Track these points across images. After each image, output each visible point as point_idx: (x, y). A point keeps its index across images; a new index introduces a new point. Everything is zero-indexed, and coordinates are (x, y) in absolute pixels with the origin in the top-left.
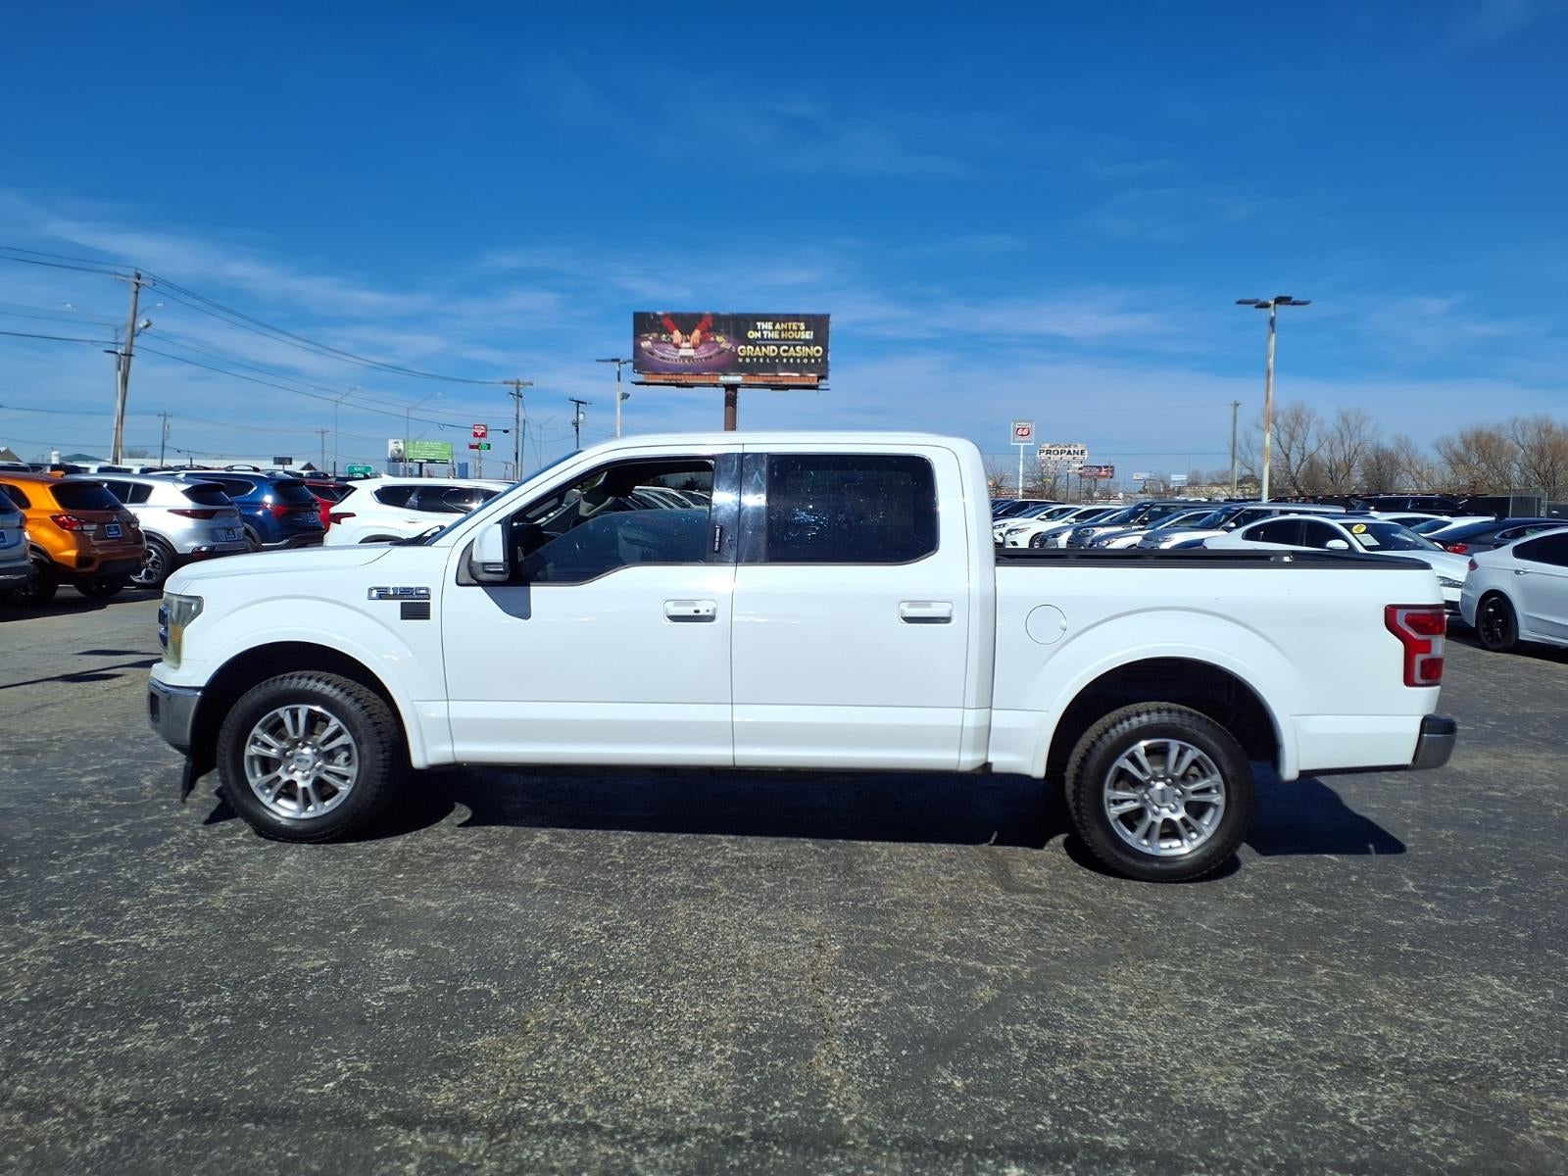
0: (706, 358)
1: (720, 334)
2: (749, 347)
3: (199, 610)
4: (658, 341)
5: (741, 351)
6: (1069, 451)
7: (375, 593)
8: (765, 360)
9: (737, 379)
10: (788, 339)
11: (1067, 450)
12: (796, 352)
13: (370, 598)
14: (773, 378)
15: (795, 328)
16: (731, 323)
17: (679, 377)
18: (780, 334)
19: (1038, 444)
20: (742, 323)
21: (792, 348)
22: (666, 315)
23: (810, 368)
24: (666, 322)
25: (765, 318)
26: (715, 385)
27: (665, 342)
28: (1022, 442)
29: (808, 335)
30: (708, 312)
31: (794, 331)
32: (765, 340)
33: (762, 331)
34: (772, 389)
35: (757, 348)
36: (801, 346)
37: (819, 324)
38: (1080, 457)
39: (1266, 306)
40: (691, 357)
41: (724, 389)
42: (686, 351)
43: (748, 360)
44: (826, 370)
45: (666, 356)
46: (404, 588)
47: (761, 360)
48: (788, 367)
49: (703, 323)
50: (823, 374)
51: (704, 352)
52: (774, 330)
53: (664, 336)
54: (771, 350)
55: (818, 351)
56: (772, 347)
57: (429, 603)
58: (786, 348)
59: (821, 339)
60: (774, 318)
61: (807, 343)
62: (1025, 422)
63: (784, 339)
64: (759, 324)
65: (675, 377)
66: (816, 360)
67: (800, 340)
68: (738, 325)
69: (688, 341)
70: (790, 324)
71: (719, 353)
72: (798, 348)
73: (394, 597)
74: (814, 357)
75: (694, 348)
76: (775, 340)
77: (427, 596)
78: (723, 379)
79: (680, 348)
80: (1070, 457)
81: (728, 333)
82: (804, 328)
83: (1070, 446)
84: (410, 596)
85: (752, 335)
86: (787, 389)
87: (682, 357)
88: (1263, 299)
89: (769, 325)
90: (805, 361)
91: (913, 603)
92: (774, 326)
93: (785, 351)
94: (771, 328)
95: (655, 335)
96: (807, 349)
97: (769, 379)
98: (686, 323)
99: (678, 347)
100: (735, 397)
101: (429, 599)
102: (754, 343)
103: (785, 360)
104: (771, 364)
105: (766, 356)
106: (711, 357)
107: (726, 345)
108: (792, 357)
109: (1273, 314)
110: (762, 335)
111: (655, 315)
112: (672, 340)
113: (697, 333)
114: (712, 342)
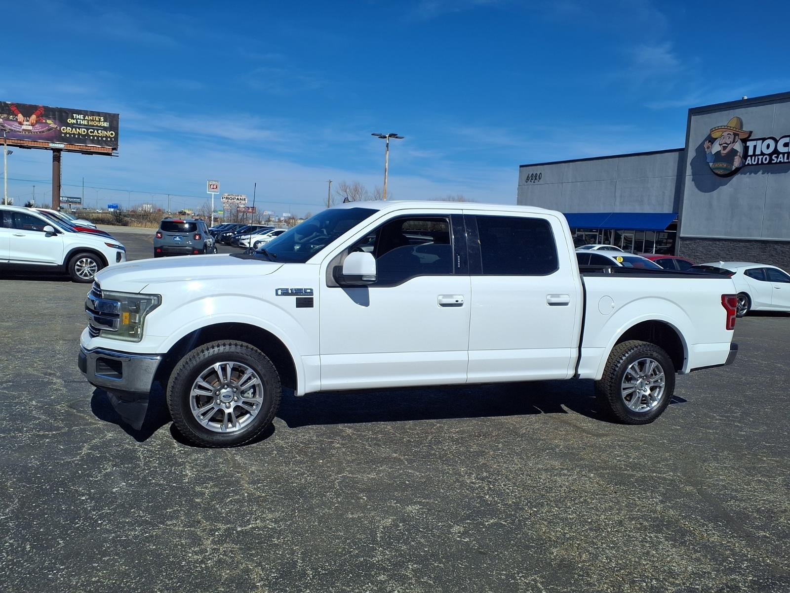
0: (40, 132)
1: (49, 119)
2: (68, 128)
3: (159, 303)
4: (7, 119)
5: (63, 129)
6: (238, 199)
7: (280, 292)
8: (79, 136)
9: (61, 146)
10: (93, 126)
11: (237, 198)
12: (98, 133)
13: (277, 294)
14: (84, 147)
15: (97, 119)
16: (57, 113)
17: (22, 142)
18: (88, 122)
19: (222, 194)
20: (64, 114)
21: (96, 131)
22: (12, 104)
23: (106, 143)
24: (13, 109)
25: (79, 112)
26: (46, 148)
27: (11, 120)
28: (213, 192)
29: (106, 124)
30: (41, 105)
31: (97, 121)
32: (79, 125)
33: (77, 119)
34: (82, 154)
35: (74, 129)
36: (102, 130)
37: (113, 120)
38: (243, 202)
39: (385, 137)
40: (31, 130)
41: (52, 151)
42: (26, 126)
43: (68, 135)
44: (117, 145)
45: (13, 128)
46: (298, 289)
47: (76, 136)
48: (93, 141)
49: (38, 111)
50: (115, 147)
51: (38, 128)
52: (84, 119)
53: (11, 116)
54: (82, 131)
55: (112, 134)
56: (83, 129)
57: (312, 298)
58: (92, 130)
59: (114, 127)
60: (85, 113)
61: (105, 129)
62: (215, 181)
63: (91, 125)
64: (75, 115)
65: (19, 142)
66: (111, 140)
67: (100, 126)
68: (62, 115)
69: (28, 121)
70: (94, 117)
71: (49, 130)
72: (99, 131)
73: (292, 294)
74: (110, 137)
75: (32, 125)
76: (85, 125)
77: (311, 293)
78: (52, 145)
79: (22, 125)
80: (238, 201)
81: (55, 119)
82: (103, 120)
83: (238, 196)
84: (301, 294)
85: (70, 121)
86: (92, 154)
87: (23, 130)
88: (383, 134)
89: (81, 117)
90: (104, 139)
91: (553, 296)
92: (84, 117)
93: (91, 132)
94: (82, 118)
95: (5, 116)
96: (105, 132)
97: (82, 147)
98: (28, 110)
99: (21, 123)
100: (60, 157)
101: (313, 295)
102: (72, 126)
103: (92, 138)
104: (83, 139)
105: (79, 134)
106: (43, 132)
107: (53, 125)
108: (96, 136)
109: (388, 142)
110: (77, 121)
111: (5, 103)
112: (17, 119)
113: (34, 117)
114: (44, 123)
